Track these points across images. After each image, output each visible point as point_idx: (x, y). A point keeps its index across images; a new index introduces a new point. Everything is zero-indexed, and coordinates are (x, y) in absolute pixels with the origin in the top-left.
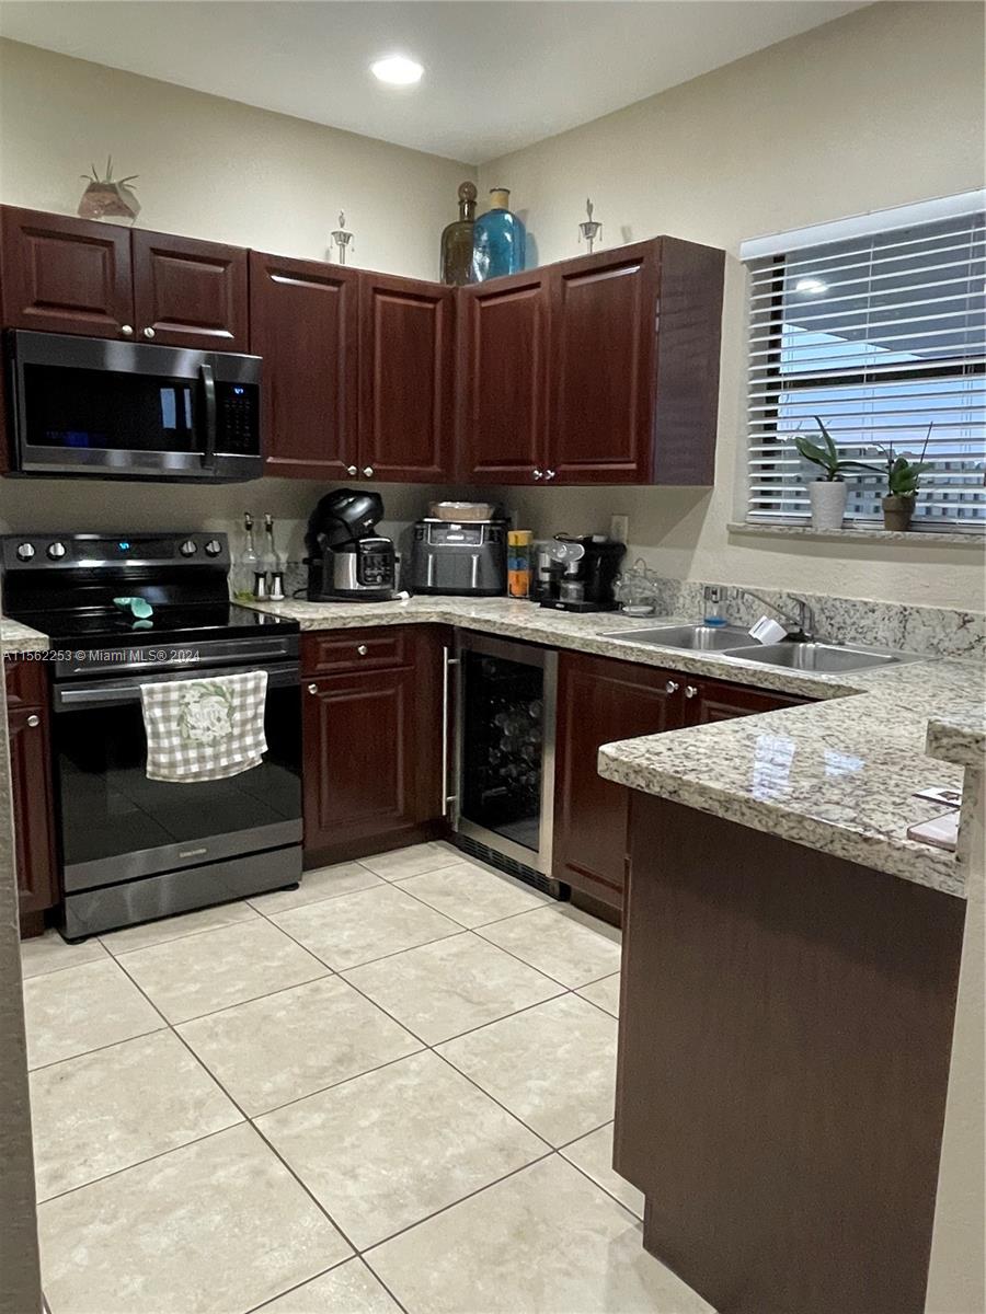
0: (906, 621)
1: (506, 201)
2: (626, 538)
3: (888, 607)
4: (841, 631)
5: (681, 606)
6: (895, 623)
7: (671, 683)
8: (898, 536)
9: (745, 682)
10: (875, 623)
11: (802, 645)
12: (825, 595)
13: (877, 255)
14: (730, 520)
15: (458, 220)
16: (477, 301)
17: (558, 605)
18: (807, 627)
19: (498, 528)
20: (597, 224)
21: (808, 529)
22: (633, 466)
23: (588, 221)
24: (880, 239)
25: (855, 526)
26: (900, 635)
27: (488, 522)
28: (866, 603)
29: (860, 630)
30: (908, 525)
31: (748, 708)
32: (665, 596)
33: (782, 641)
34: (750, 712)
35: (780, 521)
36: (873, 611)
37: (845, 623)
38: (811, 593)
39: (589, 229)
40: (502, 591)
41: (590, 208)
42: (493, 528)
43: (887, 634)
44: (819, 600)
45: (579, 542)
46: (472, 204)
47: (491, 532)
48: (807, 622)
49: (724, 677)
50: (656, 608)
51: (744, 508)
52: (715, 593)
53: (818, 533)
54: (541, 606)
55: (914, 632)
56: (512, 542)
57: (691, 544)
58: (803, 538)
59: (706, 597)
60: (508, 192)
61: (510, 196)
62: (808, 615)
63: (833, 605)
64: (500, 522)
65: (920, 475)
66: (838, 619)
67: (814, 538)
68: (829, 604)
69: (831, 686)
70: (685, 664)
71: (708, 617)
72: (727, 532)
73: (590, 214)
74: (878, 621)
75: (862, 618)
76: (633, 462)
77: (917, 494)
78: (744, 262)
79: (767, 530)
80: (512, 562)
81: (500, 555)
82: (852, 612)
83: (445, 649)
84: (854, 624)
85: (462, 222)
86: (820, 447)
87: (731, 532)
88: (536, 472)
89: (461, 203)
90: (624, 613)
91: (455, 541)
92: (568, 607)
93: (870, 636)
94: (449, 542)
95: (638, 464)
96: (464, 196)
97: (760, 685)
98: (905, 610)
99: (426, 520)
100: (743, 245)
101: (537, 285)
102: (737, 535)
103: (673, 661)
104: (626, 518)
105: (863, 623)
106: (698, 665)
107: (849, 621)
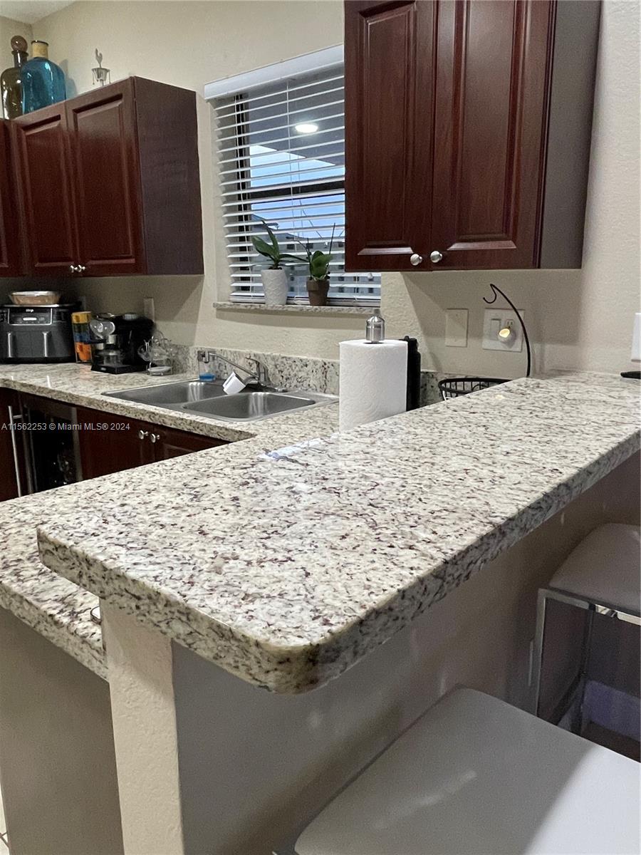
0: (326, 372)
1: (46, 51)
2: (153, 315)
3: (315, 363)
4: (288, 381)
5: (191, 365)
6: (320, 375)
7: (142, 431)
8: (316, 309)
9: (186, 430)
10: (308, 374)
11: (254, 393)
12: (277, 354)
13: (292, 95)
14: (216, 299)
15: (13, 66)
16: (23, 132)
17: (103, 369)
18: (262, 379)
19: (64, 310)
20: (107, 71)
21: (263, 305)
22: (132, 261)
23: (99, 67)
24: (293, 82)
25: (296, 302)
26: (324, 384)
27: (56, 306)
28: (301, 360)
29: (300, 380)
30: (326, 301)
31: (190, 449)
32: (180, 357)
33: (242, 391)
34: (190, 451)
35: (250, 300)
36: (306, 366)
37: (290, 375)
38: (269, 353)
39: (100, 73)
40: (72, 358)
41: (99, 58)
42: (60, 310)
43: (316, 383)
44: (273, 359)
45: (112, 320)
46: (24, 55)
47: (59, 313)
48: (262, 376)
49: (172, 426)
50: (174, 367)
51: (227, 291)
52: (204, 356)
53: (269, 308)
54: (92, 370)
55: (331, 380)
56: (74, 320)
57: (193, 318)
58: (259, 313)
59: (199, 360)
60: (47, 44)
61: (49, 48)
62: (262, 370)
63: (282, 362)
64: (66, 305)
65: (330, 264)
66: (286, 372)
67: (267, 312)
68: (280, 360)
69: (237, 432)
70: (150, 417)
71: (202, 374)
72: (215, 310)
73: (100, 63)
74: (309, 373)
75: (300, 371)
76: (130, 257)
77: (329, 277)
78: (208, 101)
79: (238, 307)
80: (76, 336)
81: (67, 329)
82: (294, 366)
83: (10, 407)
84: (295, 375)
85: (17, 67)
86: (269, 244)
87: (218, 309)
88: (72, 267)
89: (15, 53)
90: (148, 373)
91: (30, 322)
92: (110, 370)
93: (305, 384)
94: (25, 322)
95: (136, 260)
96: (16, 47)
97: (194, 432)
98: (325, 364)
99: (6, 306)
100: (206, 87)
101: (57, 118)
102: (222, 311)
103: (142, 414)
104: (152, 299)
105: (300, 374)
106: (157, 417)
107: (292, 374)
